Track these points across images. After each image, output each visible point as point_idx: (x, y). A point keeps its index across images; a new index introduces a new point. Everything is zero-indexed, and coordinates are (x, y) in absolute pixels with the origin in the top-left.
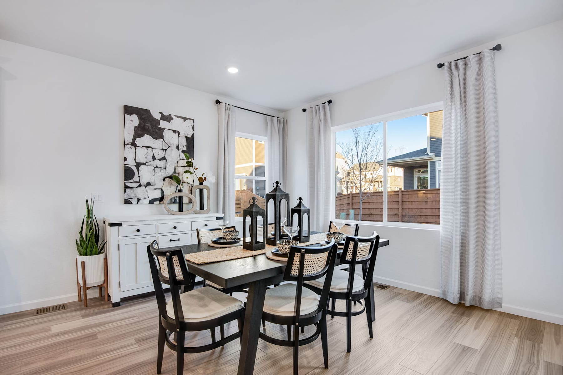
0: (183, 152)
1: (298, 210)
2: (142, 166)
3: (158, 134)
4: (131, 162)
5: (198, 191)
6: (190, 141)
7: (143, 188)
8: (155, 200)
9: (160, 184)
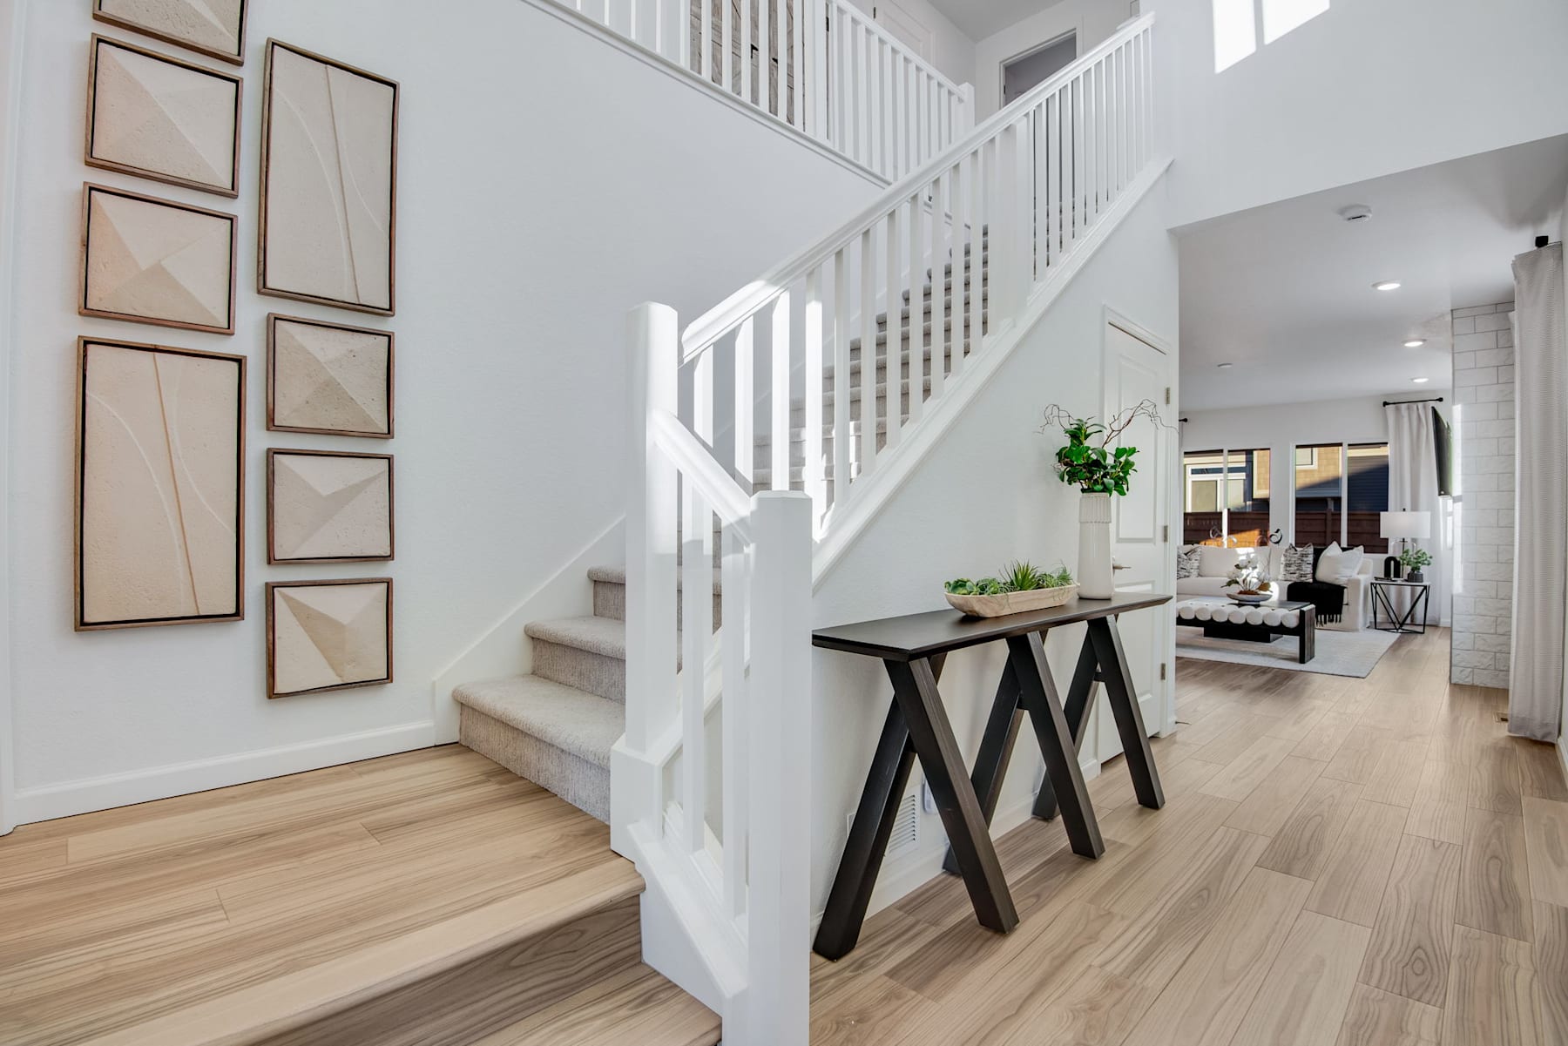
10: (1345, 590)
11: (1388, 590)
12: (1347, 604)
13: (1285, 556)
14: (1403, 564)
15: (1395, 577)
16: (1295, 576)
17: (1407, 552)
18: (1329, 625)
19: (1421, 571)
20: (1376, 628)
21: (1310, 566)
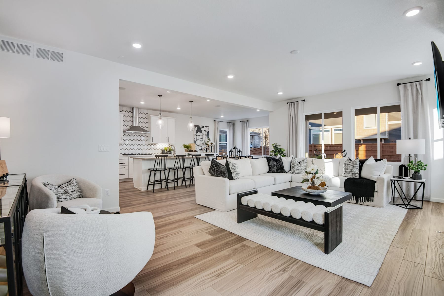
0: (206, 136)
1: (239, 151)
2: (198, 141)
3: (201, 132)
4: (195, 140)
5: (210, 147)
6: (208, 133)
7: (198, 146)
8: (200, 149)
9: (201, 145)
10: (376, 184)
11: (402, 184)
12: (377, 192)
13: (345, 164)
14: (410, 169)
15: (405, 176)
16: (350, 174)
17: (412, 162)
18: (367, 203)
19: (420, 173)
20: (394, 204)
21: (358, 169)
